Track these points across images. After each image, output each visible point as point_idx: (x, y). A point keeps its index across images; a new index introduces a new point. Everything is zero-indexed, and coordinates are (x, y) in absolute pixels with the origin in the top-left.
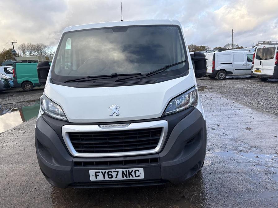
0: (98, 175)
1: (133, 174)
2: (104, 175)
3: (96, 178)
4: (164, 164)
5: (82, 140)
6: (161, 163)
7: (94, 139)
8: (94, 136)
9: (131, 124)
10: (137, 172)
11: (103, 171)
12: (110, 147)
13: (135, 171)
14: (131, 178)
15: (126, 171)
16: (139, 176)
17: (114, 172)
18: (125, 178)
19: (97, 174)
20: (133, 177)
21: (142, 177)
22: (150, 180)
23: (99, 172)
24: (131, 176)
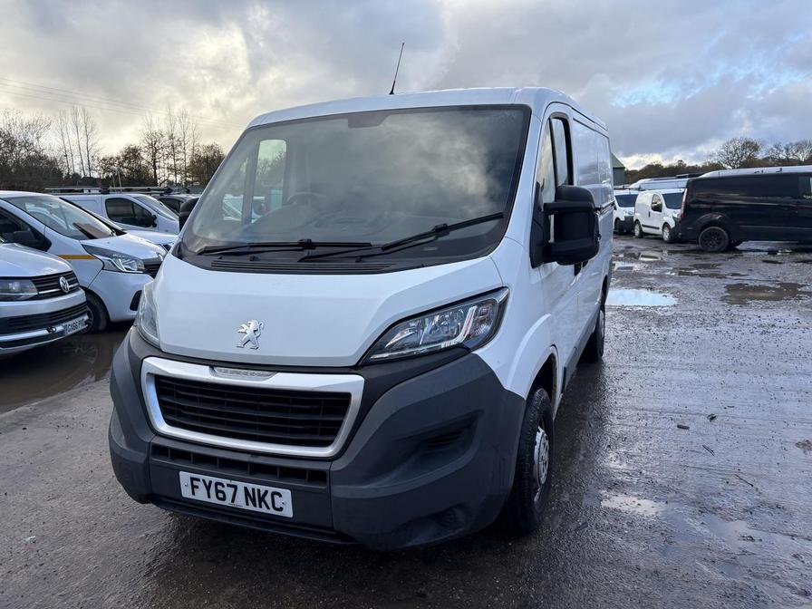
0: (197, 487)
1: (268, 499)
2: (208, 488)
3: (193, 494)
4: (340, 491)
5: (179, 396)
6: (333, 487)
7: (200, 398)
8: (202, 392)
9: (279, 374)
10: (276, 497)
11: (208, 478)
12: (230, 424)
13: (273, 494)
14: (264, 510)
15: (253, 489)
16: (281, 509)
17: (229, 485)
18: (251, 507)
19: (195, 483)
20: (268, 508)
21: (288, 512)
22: (305, 525)
23: (198, 480)
24: (263, 503)
